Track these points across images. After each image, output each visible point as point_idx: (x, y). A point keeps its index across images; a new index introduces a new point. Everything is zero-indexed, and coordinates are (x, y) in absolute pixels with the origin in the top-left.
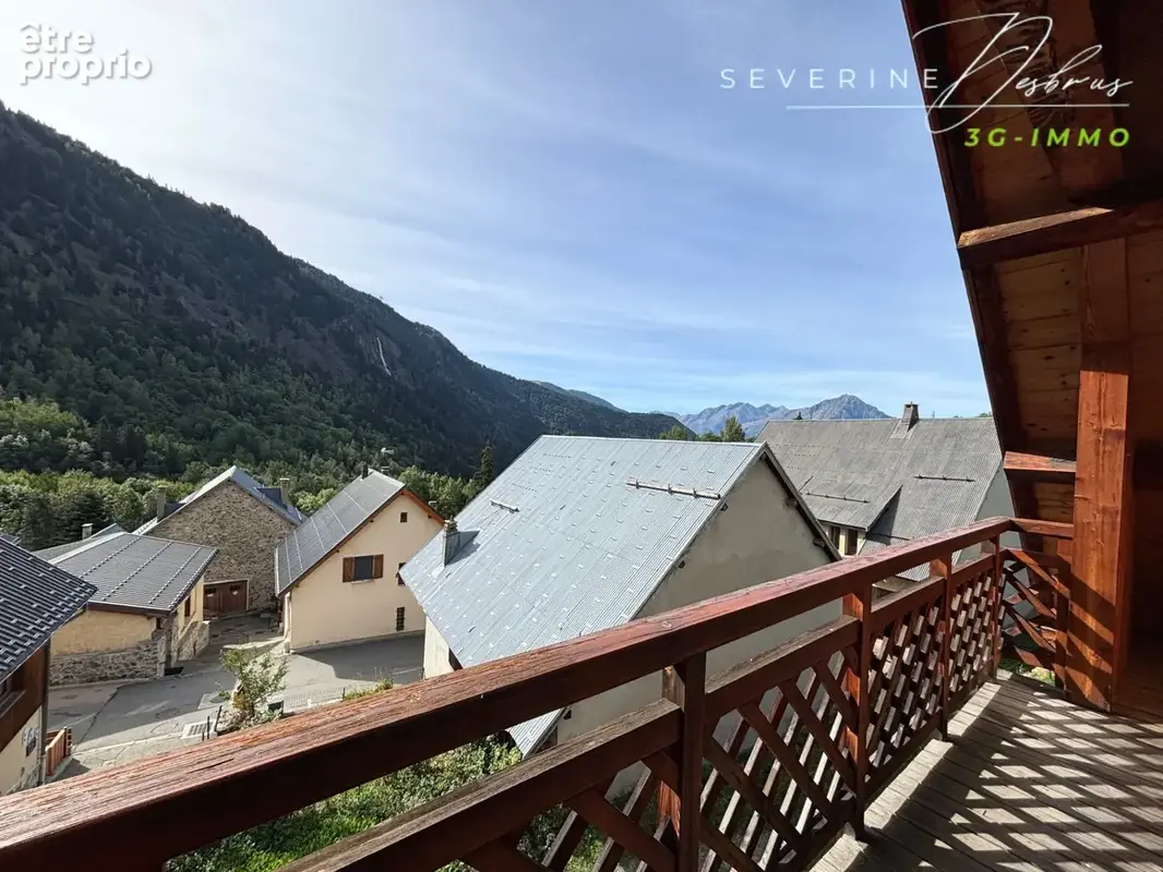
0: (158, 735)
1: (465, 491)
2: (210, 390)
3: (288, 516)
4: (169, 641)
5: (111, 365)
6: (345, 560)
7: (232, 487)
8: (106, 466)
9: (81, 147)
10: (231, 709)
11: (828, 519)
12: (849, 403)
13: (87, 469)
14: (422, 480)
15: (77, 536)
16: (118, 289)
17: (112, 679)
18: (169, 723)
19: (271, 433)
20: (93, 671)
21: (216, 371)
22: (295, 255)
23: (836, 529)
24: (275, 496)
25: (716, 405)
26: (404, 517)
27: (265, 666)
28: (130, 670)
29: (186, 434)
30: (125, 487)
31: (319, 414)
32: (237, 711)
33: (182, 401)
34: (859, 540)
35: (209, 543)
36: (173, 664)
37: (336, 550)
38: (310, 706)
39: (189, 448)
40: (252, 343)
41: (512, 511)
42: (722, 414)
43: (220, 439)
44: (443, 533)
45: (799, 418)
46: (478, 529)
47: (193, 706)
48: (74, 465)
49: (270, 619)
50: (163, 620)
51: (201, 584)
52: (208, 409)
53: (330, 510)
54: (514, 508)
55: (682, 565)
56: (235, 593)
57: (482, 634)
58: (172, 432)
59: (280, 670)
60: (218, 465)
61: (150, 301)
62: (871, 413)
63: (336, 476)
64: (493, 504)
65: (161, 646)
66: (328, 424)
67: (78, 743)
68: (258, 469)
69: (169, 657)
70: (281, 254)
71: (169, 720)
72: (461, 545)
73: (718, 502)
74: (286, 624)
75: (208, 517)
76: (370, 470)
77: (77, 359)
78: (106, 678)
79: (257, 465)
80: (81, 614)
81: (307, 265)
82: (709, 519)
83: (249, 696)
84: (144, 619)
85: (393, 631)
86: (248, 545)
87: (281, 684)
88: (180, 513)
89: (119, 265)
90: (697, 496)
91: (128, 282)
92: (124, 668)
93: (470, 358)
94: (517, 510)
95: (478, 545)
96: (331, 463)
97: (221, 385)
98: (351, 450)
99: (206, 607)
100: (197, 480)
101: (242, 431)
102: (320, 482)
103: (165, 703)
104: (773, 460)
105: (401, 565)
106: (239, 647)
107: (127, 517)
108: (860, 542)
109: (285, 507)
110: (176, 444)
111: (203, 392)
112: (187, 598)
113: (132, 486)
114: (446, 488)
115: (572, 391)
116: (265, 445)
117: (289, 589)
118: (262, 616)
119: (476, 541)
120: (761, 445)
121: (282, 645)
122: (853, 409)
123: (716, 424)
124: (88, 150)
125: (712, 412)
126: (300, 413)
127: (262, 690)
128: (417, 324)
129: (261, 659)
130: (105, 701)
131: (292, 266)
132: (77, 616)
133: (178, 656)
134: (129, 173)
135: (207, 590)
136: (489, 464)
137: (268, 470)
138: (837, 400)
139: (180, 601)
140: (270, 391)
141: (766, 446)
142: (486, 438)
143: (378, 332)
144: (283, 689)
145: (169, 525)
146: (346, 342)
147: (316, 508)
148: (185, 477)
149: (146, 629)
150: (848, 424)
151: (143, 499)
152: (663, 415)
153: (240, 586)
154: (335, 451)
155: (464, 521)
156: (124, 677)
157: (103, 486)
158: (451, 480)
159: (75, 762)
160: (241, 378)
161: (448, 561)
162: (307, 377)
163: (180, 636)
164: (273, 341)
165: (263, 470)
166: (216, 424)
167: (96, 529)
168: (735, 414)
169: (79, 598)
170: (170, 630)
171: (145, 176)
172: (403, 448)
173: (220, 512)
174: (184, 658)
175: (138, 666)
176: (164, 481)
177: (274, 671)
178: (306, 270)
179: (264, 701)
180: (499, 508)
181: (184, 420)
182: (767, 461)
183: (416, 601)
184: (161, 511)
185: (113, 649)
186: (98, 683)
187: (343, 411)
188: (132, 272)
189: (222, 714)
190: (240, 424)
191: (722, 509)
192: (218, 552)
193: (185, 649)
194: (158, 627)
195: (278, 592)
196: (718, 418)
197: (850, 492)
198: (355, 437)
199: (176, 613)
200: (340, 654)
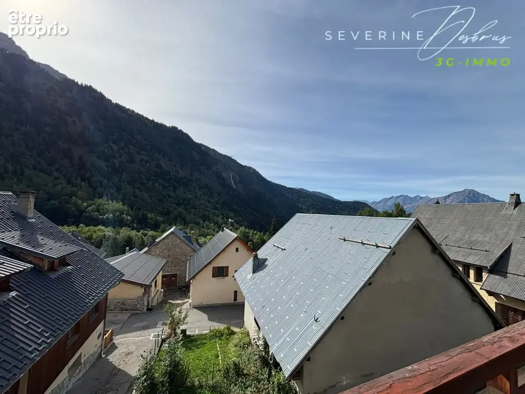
0: (142, 336)
1: (265, 238)
2: (170, 196)
3: (193, 247)
4: (149, 297)
5: (139, 188)
6: (213, 268)
7: (173, 235)
8: (135, 226)
9: (133, 111)
10: (167, 330)
11: (461, 260)
12: (469, 193)
13: (129, 227)
14: (247, 233)
15: (124, 253)
16: (142, 160)
17: (129, 310)
18: (146, 332)
19: (190, 213)
20: (123, 307)
21: (171, 188)
22: (200, 142)
23: (467, 267)
24: (189, 239)
25: (388, 197)
26: (237, 250)
27: (180, 312)
28: (135, 307)
29: (161, 213)
30: (140, 234)
31: (208, 204)
32: (169, 331)
33: (160, 201)
34: (484, 274)
35: (164, 257)
36: (150, 307)
37: (210, 263)
38: (197, 332)
39: (162, 218)
40: (185, 178)
41: (283, 250)
42: (392, 201)
43: (172, 215)
44: (252, 258)
45: (438, 203)
46: (267, 257)
47: (154, 326)
48: (125, 226)
49: (185, 290)
50: (147, 288)
51: (161, 273)
52: (169, 203)
53: (209, 246)
54: (283, 248)
55: (370, 284)
56: (173, 279)
57: (268, 310)
58: (156, 213)
59: (186, 315)
60: (171, 226)
61: (151, 163)
62: (485, 199)
63: (214, 230)
64: (274, 246)
65: (146, 298)
66: (212, 209)
67: (116, 336)
68: (185, 227)
69: (148, 303)
70: (195, 142)
71: (146, 331)
72: (260, 264)
73: (389, 250)
74: (191, 294)
75: (164, 247)
76: (225, 229)
77: (128, 186)
78: (127, 310)
79: (185, 225)
80: (119, 284)
81: (204, 145)
82: (385, 259)
83: (174, 325)
84: (140, 287)
85: (232, 301)
86: (178, 259)
87: (185, 322)
88: (155, 245)
89: (142, 152)
90: (378, 247)
91: (145, 158)
92: (133, 306)
93: (267, 179)
94: (285, 249)
95: (267, 265)
96: (212, 225)
97: (173, 194)
98: (220, 220)
99: (162, 283)
100: (164, 231)
101: (179, 213)
102: (208, 232)
103: (145, 323)
104: (422, 227)
105: (236, 271)
106: (174, 302)
107: (139, 246)
108: (485, 275)
109: (193, 244)
110: (157, 217)
111: (167, 197)
112: (155, 280)
113: (142, 234)
114: (257, 237)
115: (313, 192)
116: (188, 218)
117: (191, 279)
118: (183, 289)
119: (267, 263)
120: (414, 219)
121: (188, 303)
122: (473, 197)
123: (389, 207)
124: (135, 112)
125: (387, 200)
126: (201, 204)
127: (178, 323)
128: (246, 166)
129: (178, 309)
130: (126, 319)
131: (199, 146)
132: (117, 285)
133: (152, 303)
134: (147, 119)
135: (163, 277)
136: (275, 226)
137: (189, 227)
138: (461, 192)
139: (152, 281)
140: (190, 196)
141: (417, 220)
142: (274, 214)
143: (231, 171)
144: (186, 323)
145: (151, 250)
146: (219, 176)
147: (205, 243)
148: (160, 230)
149: (140, 291)
150: (469, 207)
151: (145, 238)
152: (360, 202)
153: (175, 276)
154: (213, 219)
155: (261, 253)
156: (133, 310)
157: (134, 233)
158: (259, 233)
159: (114, 343)
160: (180, 191)
161: (254, 272)
162: (204, 190)
163: (153, 295)
164: (191, 176)
165: (187, 228)
166: (171, 209)
167: (130, 249)
168: (400, 201)
169: (118, 277)
170: (149, 293)
171: (151, 119)
172: (240, 218)
173: (168, 245)
174: (154, 304)
175: (138, 306)
176: (152, 232)
177: (183, 315)
178: (204, 147)
179: (179, 328)
180: (276, 248)
181: (160, 208)
182: (418, 227)
183: (240, 290)
184: (149, 244)
185: (130, 298)
186: (125, 311)
187: (217, 203)
188: (146, 153)
189: (164, 331)
190: (180, 209)
191: (393, 254)
192: (167, 261)
193: (154, 301)
194: (145, 291)
195: (187, 280)
196: (390, 203)
197: (474, 245)
198: (221, 214)
199: (151, 286)
200: (210, 310)
